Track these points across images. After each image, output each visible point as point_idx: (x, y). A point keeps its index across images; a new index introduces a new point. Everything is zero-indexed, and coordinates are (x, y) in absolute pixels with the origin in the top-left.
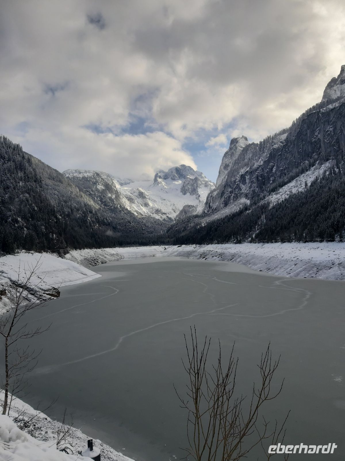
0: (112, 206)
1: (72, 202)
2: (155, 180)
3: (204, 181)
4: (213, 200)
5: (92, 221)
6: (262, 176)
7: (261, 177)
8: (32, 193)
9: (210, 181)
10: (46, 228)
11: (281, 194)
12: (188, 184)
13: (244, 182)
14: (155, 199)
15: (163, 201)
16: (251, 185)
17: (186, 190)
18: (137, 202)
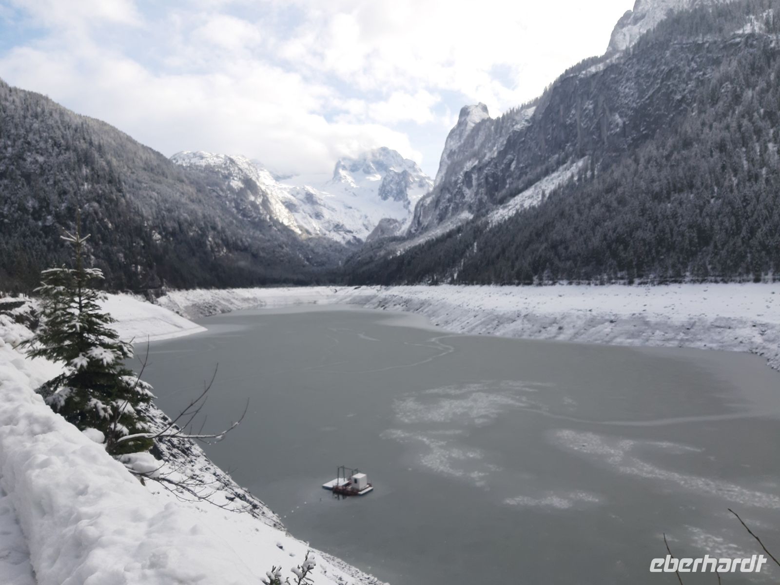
0: (256, 218)
1: (182, 211)
2: (336, 173)
3: (418, 177)
4: (424, 212)
5: (215, 243)
6: (494, 175)
7: (493, 177)
8: (103, 201)
9: (429, 178)
10: (126, 257)
11: (510, 207)
12: (392, 181)
13: (469, 183)
14: (334, 206)
15: (348, 210)
16: (477, 191)
17: (388, 192)
18: (303, 210)
